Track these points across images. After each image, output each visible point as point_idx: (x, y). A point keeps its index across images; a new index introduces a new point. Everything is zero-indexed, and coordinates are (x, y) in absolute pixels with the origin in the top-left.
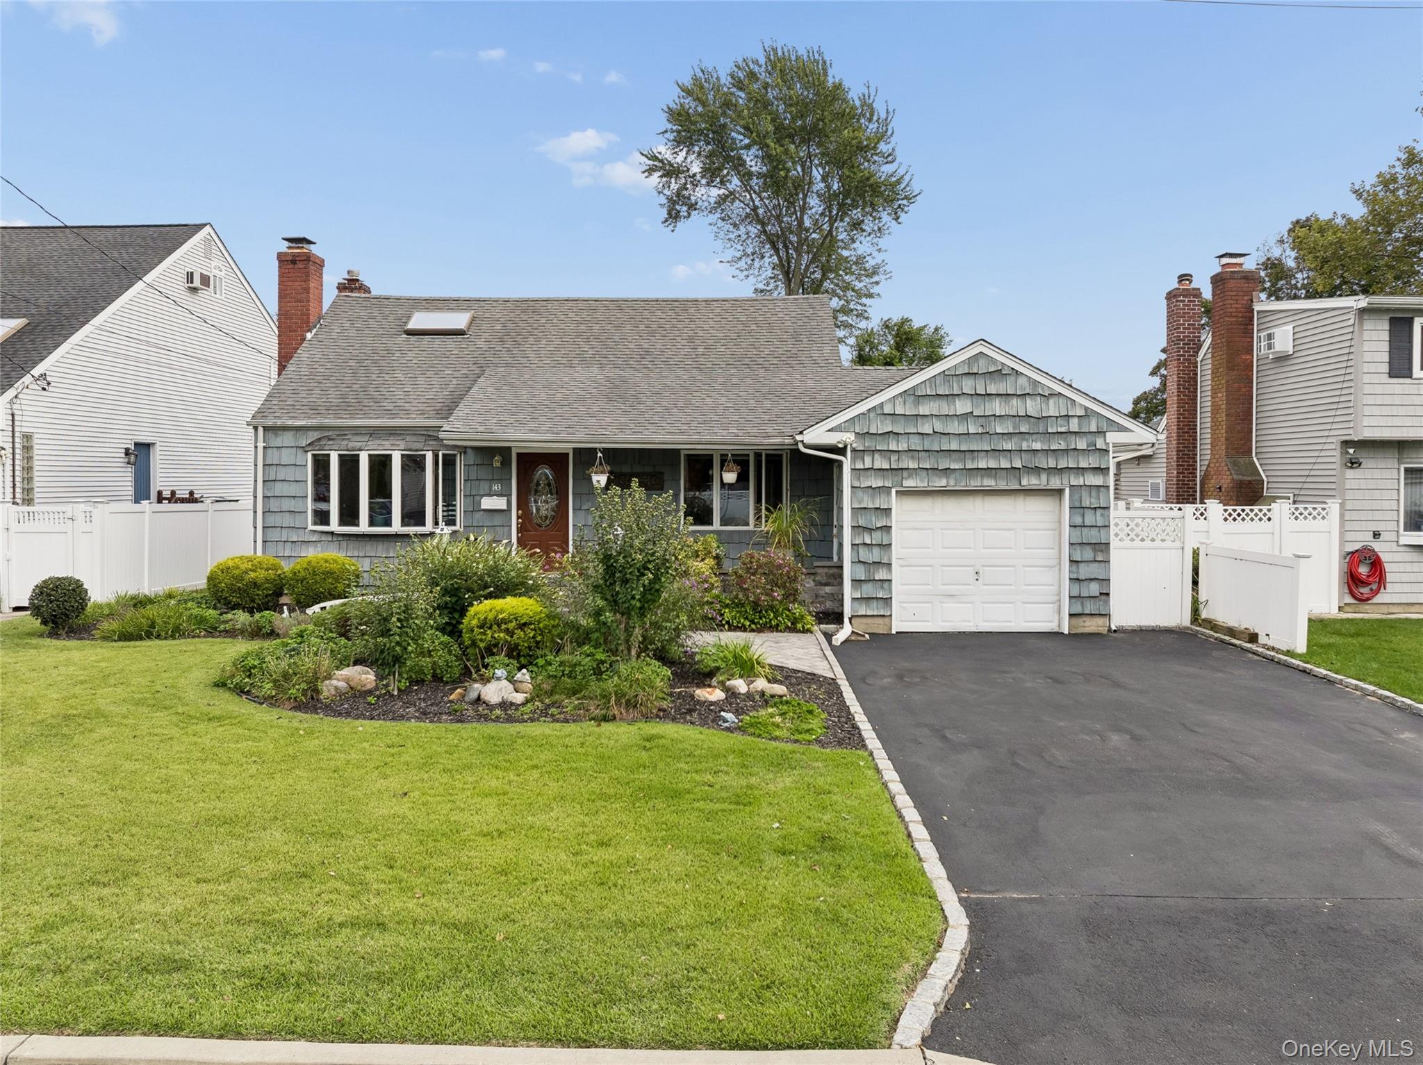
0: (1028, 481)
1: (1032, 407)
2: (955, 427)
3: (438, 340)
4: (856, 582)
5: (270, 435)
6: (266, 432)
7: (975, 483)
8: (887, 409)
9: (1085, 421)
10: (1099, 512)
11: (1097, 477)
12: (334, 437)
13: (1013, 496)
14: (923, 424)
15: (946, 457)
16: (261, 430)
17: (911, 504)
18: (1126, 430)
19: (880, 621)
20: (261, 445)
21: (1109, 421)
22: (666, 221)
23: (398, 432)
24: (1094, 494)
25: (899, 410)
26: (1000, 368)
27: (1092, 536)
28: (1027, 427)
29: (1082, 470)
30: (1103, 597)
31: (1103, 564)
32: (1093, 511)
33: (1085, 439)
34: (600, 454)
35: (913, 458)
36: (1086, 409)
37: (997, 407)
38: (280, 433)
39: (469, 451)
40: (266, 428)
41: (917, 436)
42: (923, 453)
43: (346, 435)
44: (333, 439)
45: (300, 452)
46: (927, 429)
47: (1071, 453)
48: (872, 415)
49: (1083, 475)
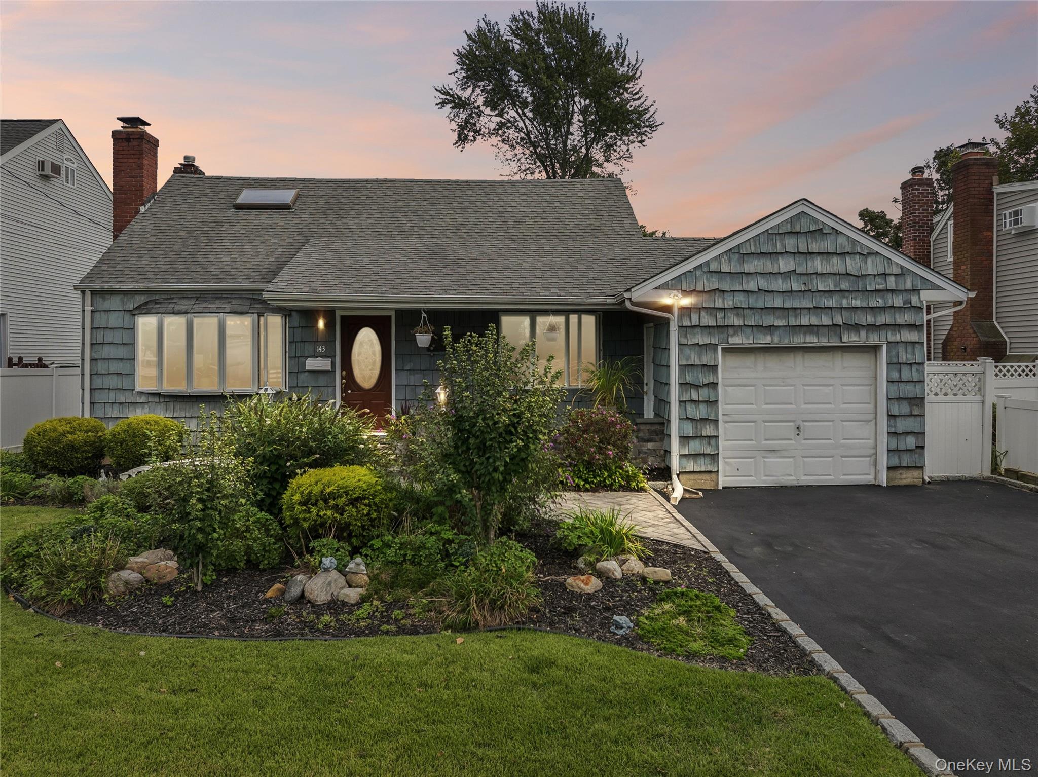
0: (849, 338)
1: (852, 265)
2: (779, 285)
3: (264, 215)
4: (684, 439)
5: (98, 299)
6: (94, 297)
7: (799, 340)
8: (713, 267)
9: (901, 280)
10: (914, 368)
11: (912, 334)
12: (161, 301)
13: (831, 353)
14: (748, 282)
15: (769, 314)
16: (88, 294)
17: (734, 361)
18: (939, 288)
19: (707, 477)
20: (88, 308)
21: (923, 280)
22: (456, 143)
23: (224, 296)
24: (909, 349)
25: (725, 268)
26: (821, 227)
27: (908, 390)
28: (848, 285)
29: (897, 327)
30: (918, 450)
31: (918, 418)
32: (909, 367)
33: (901, 297)
34: (424, 315)
35: (738, 315)
36: (902, 267)
37: (818, 265)
38: (107, 297)
39: (294, 314)
40: (94, 293)
41: (742, 293)
42: (748, 311)
43: (173, 298)
44: (160, 303)
45: (127, 316)
46: (752, 286)
47: (888, 310)
48: (698, 273)
49: (899, 332)
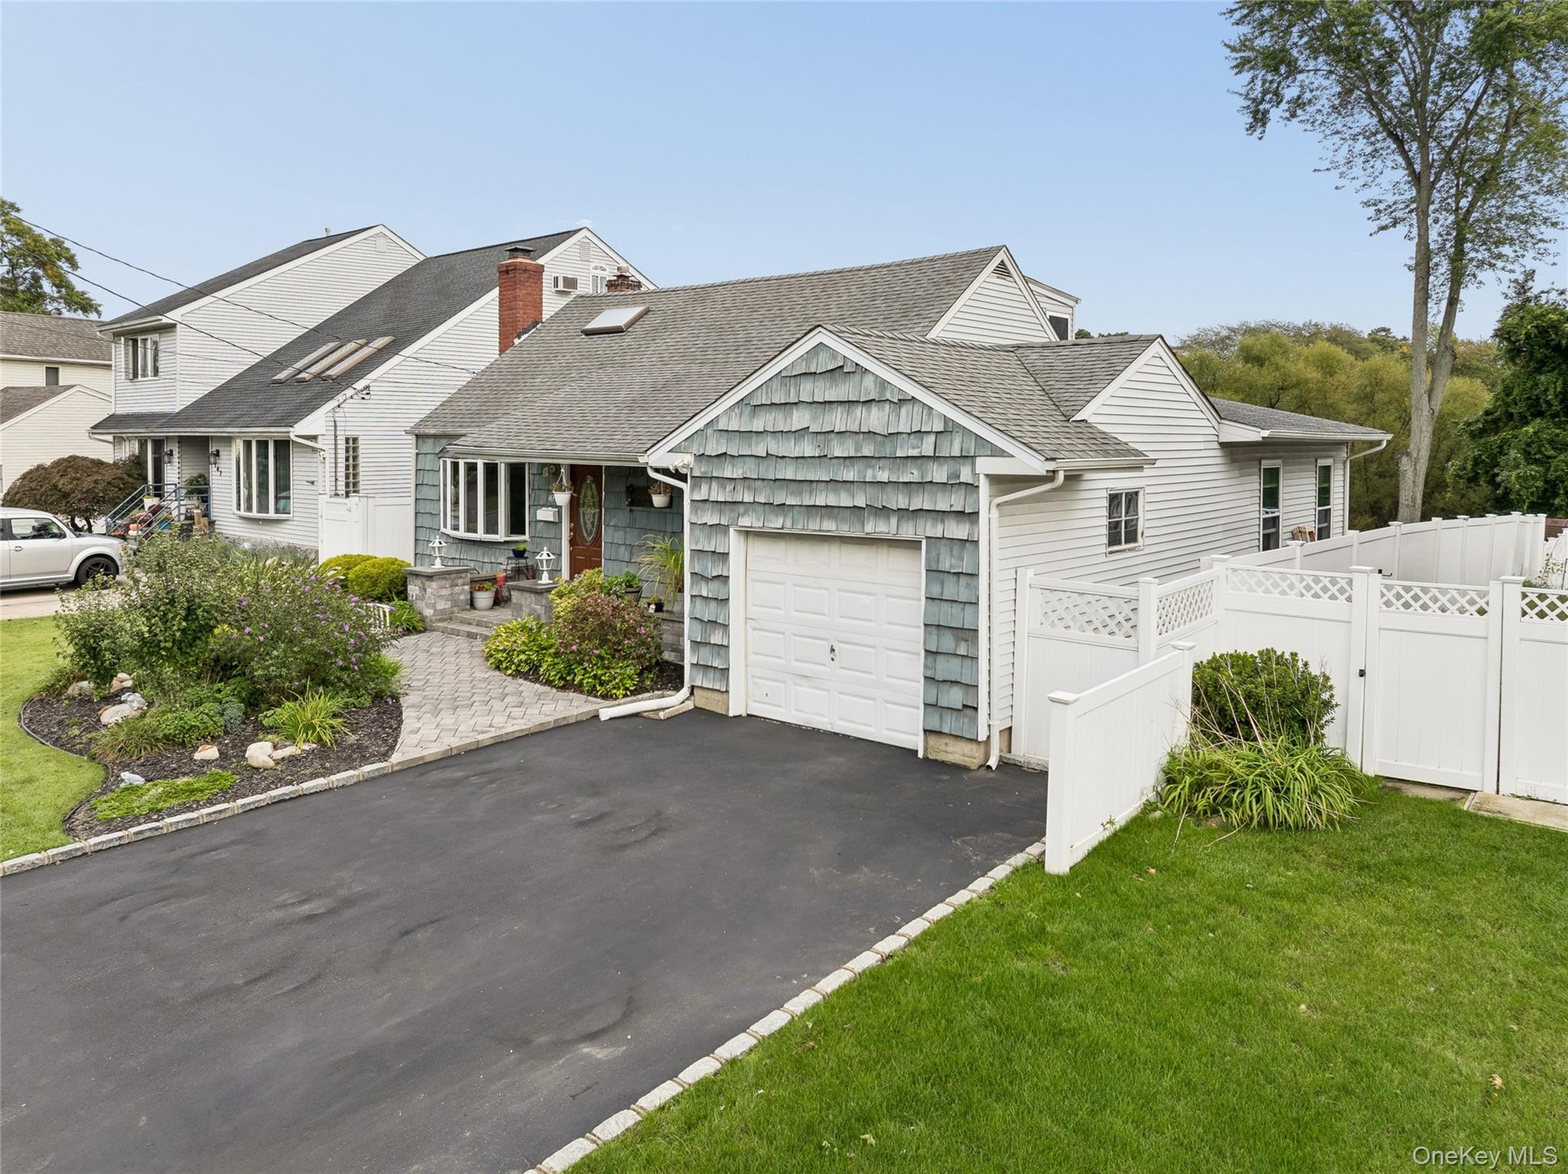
0: (874, 527)
1: (876, 419)
2: (790, 448)
3: (601, 340)
4: (695, 644)
5: (420, 442)
8: (722, 426)
9: (944, 440)
10: (963, 580)
11: (961, 526)
14: (757, 444)
15: (782, 488)
16: (414, 438)
18: (1001, 453)
19: (717, 696)
20: (414, 451)
21: (979, 441)
24: (956, 551)
25: (734, 426)
26: (841, 364)
28: (872, 448)
29: (941, 515)
30: (969, 712)
31: (967, 662)
32: (955, 578)
33: (945, 468)
34: (563, 470)
35: (749, 488)
36: (946, 420)
37: (837, 420)
38: (426, 440)
40: (417, 436)
42: (760, 482)
45: (436, 459)
46: (761, 450)
47: (928, 487)
48: (709, 431)
